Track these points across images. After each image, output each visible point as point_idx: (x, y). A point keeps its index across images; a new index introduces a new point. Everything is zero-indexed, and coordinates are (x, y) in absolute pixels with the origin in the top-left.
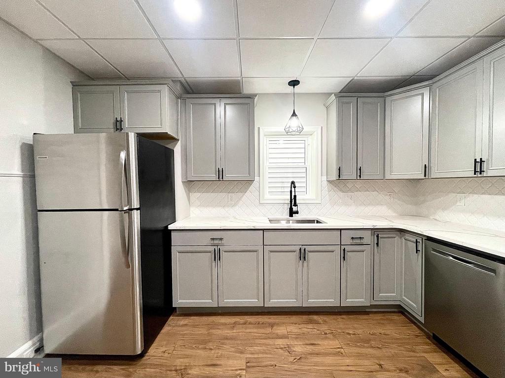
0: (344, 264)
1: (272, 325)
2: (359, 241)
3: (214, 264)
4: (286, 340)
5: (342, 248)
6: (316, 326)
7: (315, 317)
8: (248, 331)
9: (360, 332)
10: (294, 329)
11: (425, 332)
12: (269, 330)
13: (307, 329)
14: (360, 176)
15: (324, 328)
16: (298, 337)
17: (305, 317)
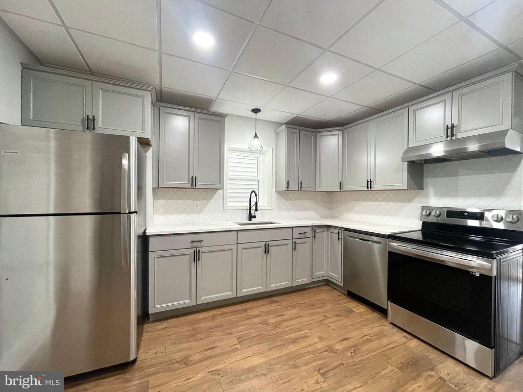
0: (295, 253)
1: (246, 310)
2: (303, 236)
3: (193, 265)
4: (261, 317)
5: (294, 241)
6: (278, 304)
7: (275, 298)
8: (227, 318)
9: (307, 301)
10: (264, 309)
11: (343, 293)
12: (244, 314)
13: (273, 307)
14: (301, 188)
15: (284, 304)
16: (268, 313)
17: (267, 300)
